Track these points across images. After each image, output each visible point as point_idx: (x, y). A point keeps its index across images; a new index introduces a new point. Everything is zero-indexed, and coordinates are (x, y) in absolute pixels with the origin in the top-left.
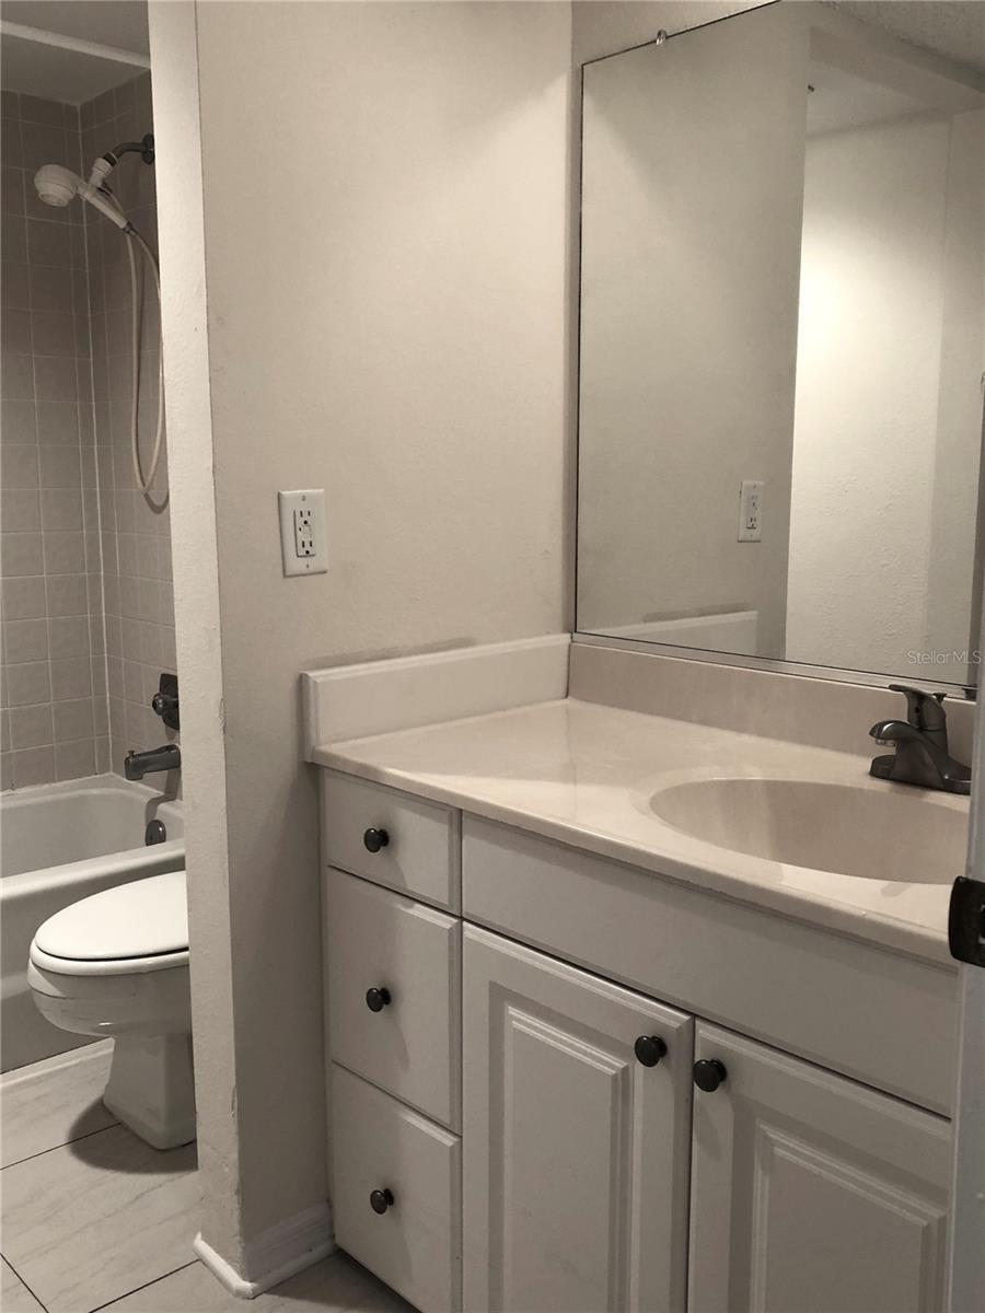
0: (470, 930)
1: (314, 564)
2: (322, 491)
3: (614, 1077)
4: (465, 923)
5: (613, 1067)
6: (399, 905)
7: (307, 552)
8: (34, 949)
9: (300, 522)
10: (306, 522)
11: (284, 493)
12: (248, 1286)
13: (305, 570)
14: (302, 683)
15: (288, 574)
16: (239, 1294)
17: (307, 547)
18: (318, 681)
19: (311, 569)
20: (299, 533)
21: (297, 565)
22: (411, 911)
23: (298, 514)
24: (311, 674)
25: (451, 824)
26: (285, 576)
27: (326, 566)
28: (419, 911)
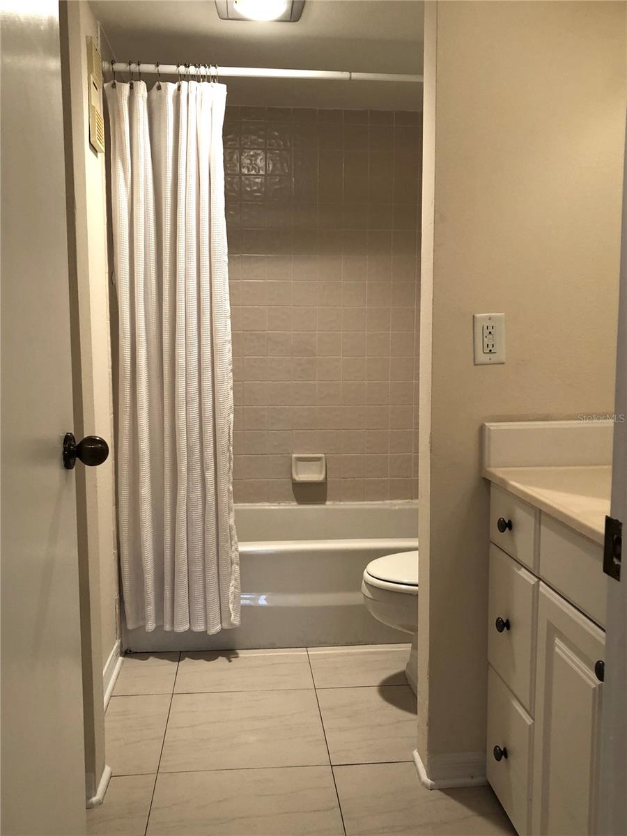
0: (543, 587)
1: (494, 358)
2: (503, 314)
3: (594, 689)
4: (541, 582)
5: (595, 683)
6: (515, 567)
7: (490, 351)
8: (365, 573)
9: (487, 333)
10: (490, 333)
11: (477, 315)
12: (429, 782)
13: (488, 361)
14: (482, 429)
15: (476, 363)
16: (423, 784)
17: (490, 347)
18: (491, 428)
19: (492, 361)
20: (485, 339)
21: (482, 358)
22: (520, 572)
23: (485, 327)
24: (486, 424)
25: (536, 518)
26: (475, 365)
27: (504, 360)
28: (523, 573)
